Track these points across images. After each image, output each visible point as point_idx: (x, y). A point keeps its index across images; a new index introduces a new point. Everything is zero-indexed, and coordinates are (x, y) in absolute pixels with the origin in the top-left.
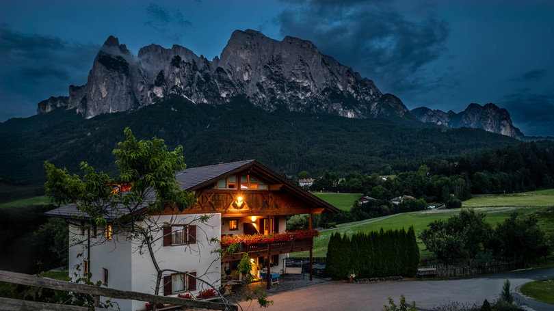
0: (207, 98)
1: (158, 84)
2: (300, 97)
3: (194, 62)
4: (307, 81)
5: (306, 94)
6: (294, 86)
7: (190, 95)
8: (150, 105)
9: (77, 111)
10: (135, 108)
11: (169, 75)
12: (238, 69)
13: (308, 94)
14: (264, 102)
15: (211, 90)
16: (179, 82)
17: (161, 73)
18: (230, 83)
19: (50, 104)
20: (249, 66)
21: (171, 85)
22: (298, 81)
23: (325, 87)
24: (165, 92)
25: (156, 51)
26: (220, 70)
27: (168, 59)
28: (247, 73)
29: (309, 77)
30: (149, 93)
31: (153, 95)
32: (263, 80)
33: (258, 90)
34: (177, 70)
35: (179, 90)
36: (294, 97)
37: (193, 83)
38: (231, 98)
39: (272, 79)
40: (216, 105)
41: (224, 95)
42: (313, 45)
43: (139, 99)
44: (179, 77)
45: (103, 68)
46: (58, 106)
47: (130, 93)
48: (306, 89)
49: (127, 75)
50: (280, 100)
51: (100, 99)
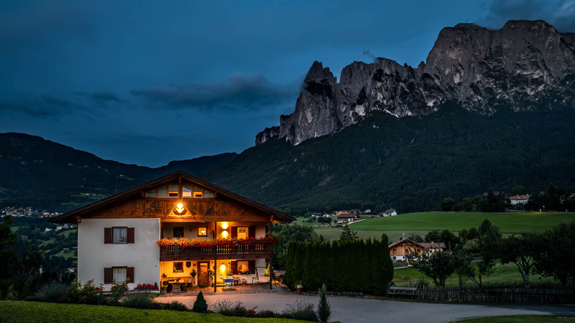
0: (411, 109)
1: (360, 102)
2: (529, 92)
3: (397, 73)
4: (538, 72)
5: (537, 88)
6: (520, 81)
7: (392, 109)
8: (352, 125)
9: (287, 139)
10: (337, 130)
11: (371, 92)
12: (447, 72)
13: (541, 88)
14: (481, 105)
15: (415, 101)
16: (382, 97)
17: (363, 91)
18: (438, 89)
19: (265, 135)
20: (460, 65)
21: (373, 101)
22: (525, 73)
23: (566, 74)
24: (367, 110)
25: (358, 68)
26: (426, 76)
27: (370, 75)
28: (458, 75)
29: (541, 65)
30: (351, 112)
31: (355, 114)
32: (478, 79)
33: (472, 93)
34: (379, 84)
35: (382, 106)
36: (520, 93)
37: (396, 95)
38: (438, 107)
39: (491, 76)
40: (422, 116)
41: (431, 104)
42: (547, 25)
43: (342, 120)
44: (381, 91)
45: (309, 94)
46: (272, 136)
47: (333, 116)
48: (538, 82)
49: (331, 97)
50: (501, 100)
51: (306, 125)
